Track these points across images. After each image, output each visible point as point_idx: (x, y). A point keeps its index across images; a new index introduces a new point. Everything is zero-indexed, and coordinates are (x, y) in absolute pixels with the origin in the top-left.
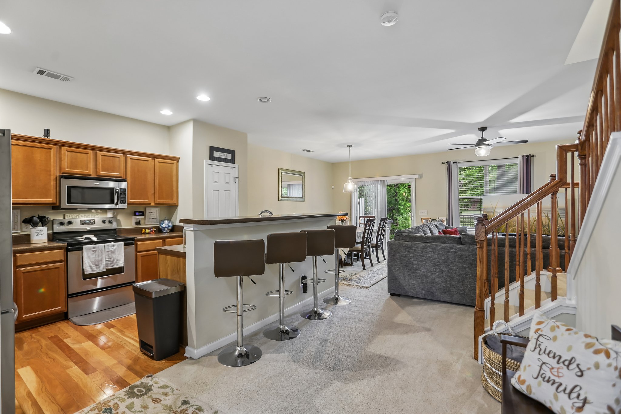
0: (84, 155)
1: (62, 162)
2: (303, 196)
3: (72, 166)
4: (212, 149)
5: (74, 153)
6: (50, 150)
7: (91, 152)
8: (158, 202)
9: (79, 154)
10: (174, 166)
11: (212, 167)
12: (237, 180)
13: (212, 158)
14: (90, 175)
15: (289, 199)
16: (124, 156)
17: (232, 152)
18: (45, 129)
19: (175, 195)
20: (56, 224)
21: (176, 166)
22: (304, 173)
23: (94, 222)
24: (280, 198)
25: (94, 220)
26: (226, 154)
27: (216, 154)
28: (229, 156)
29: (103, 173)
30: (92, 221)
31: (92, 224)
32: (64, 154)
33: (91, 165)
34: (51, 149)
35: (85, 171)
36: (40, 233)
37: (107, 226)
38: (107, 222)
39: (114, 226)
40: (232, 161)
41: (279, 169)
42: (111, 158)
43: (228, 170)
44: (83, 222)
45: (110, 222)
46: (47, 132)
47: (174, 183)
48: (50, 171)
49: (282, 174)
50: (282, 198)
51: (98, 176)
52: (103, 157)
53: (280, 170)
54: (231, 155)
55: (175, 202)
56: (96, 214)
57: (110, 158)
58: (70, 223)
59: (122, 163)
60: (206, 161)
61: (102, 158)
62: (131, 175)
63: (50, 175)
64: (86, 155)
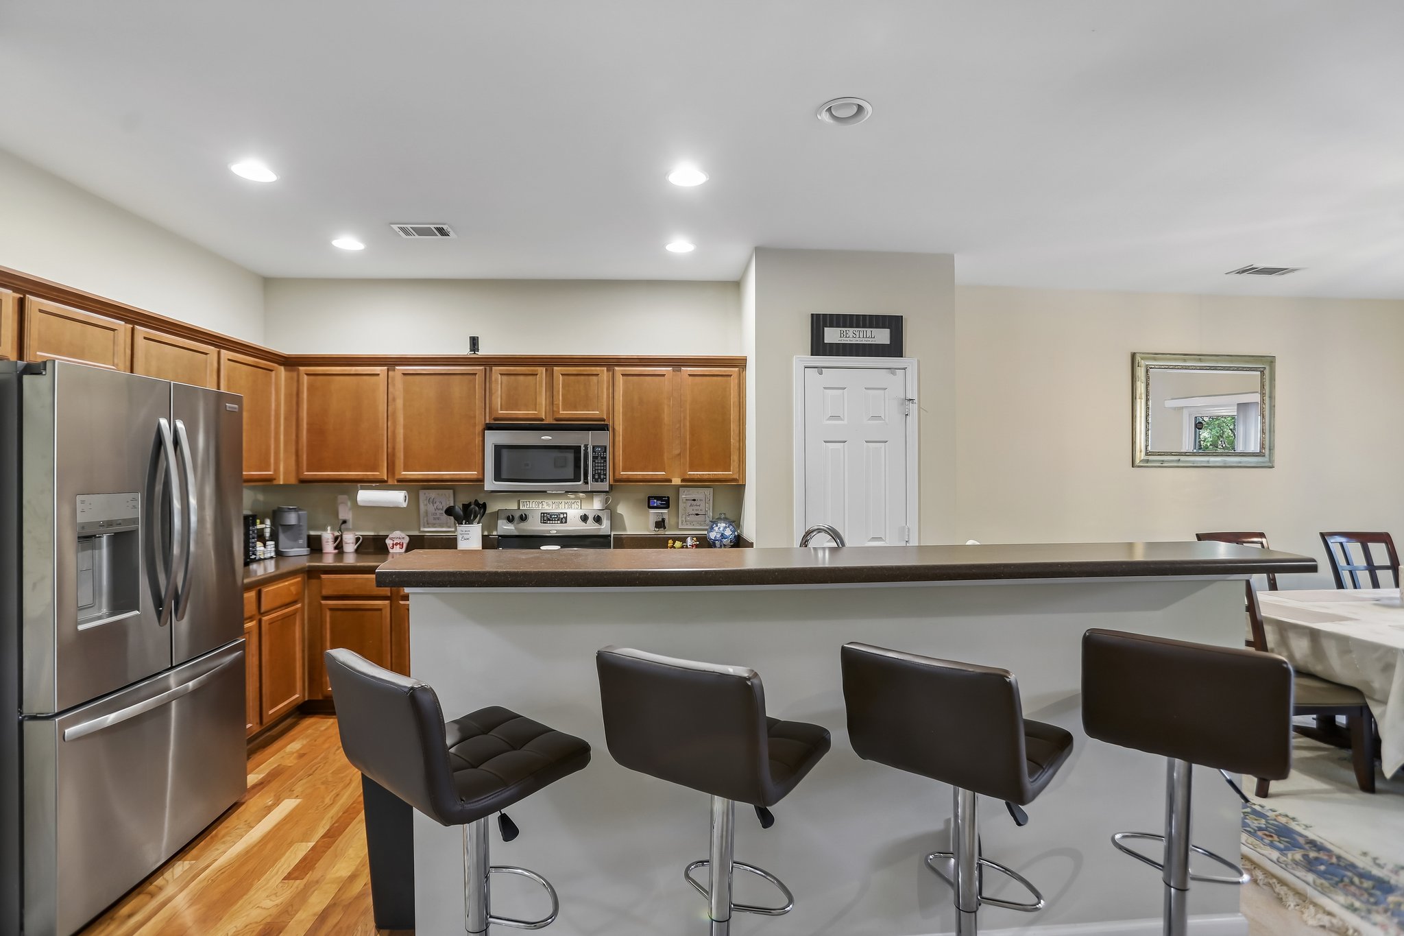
0: (530, 377)
1: (493, 398)
2: (1262, 446)
3: (511, 403)
4: (819, 322)
5: (513, 377)
6: (473, 377)
7: (542, 370)
8: (688, 477)
9: (521, 378)
10: (733, 382)
11: (821, 373)
12: (913, 408)
13: (819, 347)
14: (542, 420)
15: (1182, 458)
16: (608, 370)
17: (894, 324)
18: (470, 337)
19: (734, 457)
20: (501, 519)
21: (736, 381)
22: (1271, 361)
23: (566, 518)
24: (1141, 455)
25: (566, 513)
26: (869, 330)
27: (832, 335)
28: (882, 336)
29: (564, 413)
30: (562, 516)
31: (562, 522)
32: (496, 380)
33: (543, 400)
34: (475, 374)
35: (531, 413)
36: (466, 536)
37: (590, 527)
38: (590, 520)
39: (604, 528)
40: (895, 349)
41: (1133, 356)
42: (582, 377)
43: (881, 378)
44: (547, 518)
45: (598, 520)
46: (474, 342)
47: (734, 427)
48: (475, 417)
49: (1147, 371)
50: (1151, 458)
51: (557, 420)
52: (566, 377)
53: (1138, 358)
54: (889, 330)
55: (736, 476)
56: (573, 501)
57: (579, 377)
58: (523, 518)
59: (605, 386)
60: (802, 357)
61: (563, 380)
62: (624, 414)
63: (475, 425)
64: (534, 377)
